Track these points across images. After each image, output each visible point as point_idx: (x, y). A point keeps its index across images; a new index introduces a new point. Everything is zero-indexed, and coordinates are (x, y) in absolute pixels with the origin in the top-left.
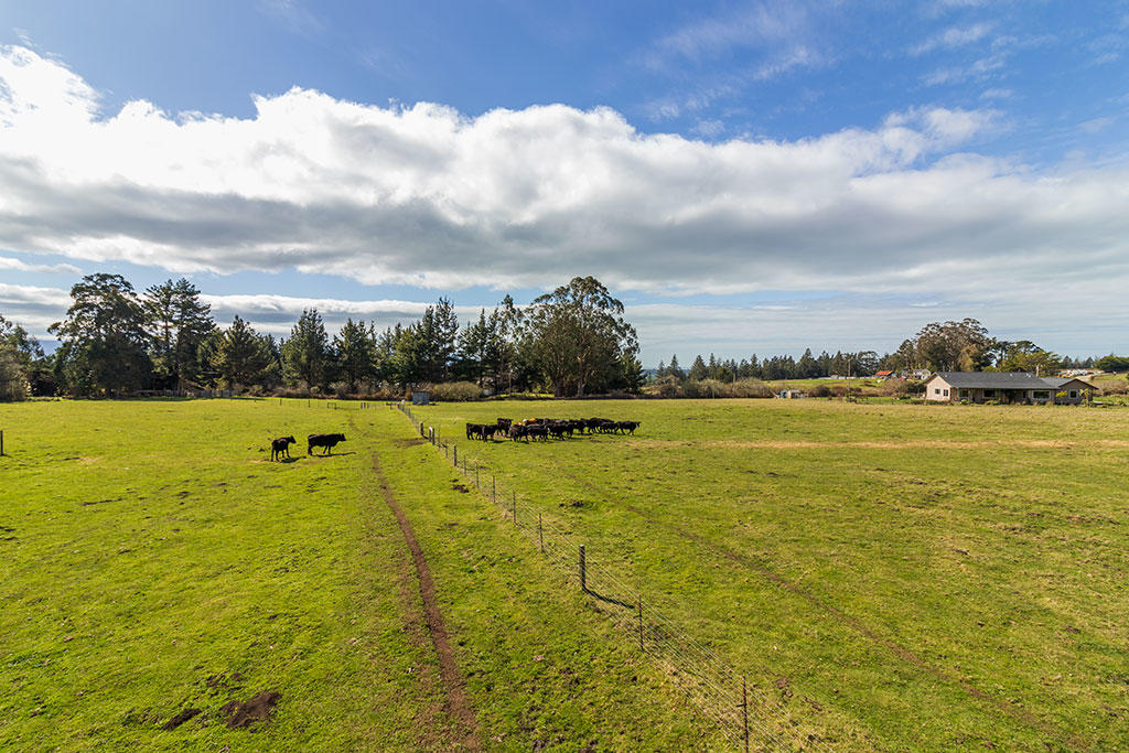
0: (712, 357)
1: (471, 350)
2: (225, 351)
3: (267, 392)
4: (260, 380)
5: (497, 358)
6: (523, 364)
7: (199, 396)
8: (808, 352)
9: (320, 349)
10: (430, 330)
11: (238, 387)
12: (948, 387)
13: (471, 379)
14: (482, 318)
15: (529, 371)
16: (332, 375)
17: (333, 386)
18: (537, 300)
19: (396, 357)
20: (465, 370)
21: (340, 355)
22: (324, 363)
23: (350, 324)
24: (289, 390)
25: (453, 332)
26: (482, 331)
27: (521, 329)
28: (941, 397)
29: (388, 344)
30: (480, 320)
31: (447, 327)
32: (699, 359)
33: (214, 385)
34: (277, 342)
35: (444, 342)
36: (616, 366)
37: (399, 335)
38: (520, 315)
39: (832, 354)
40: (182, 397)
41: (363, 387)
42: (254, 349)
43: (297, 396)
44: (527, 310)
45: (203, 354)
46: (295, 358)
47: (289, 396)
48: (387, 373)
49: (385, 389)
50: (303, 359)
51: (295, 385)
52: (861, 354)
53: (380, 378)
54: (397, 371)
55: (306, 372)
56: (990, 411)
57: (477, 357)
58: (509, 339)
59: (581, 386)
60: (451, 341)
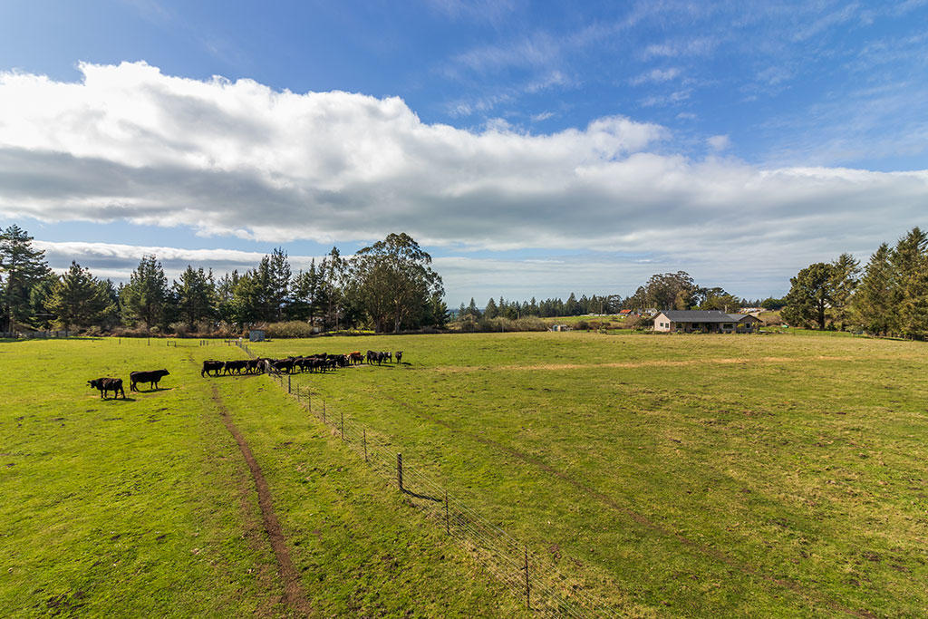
0: (502, 300)
1: (303, 294)
2: (61, 294)
3: (106, 332)
4: (98, 322)
5: (326, 300)
6: (349, 305)
7: (32, 337)
8: (573, 296)
9: (160, 293)
10: (266, 276)
11: (74, 327)
12: (668, 321)
13: (303, 319)
14: (313, 266)
15: (353, 311)
16: (172, 315)
17: (173, 326)
18: (359, 252)
19: (234, 300)
20: (298, 311)
21: (179, 298)
22: (164, 305)
23: (190, 271)
24: (128, 330)
25: (287, 278)
26: (312, 278)
27: (345, 276)
28: (664, 329)
29: (226, 288)
30: (310, 268)
31: (281, 273)
32: (492, 301)
33: (48, 327)
34: (116, 286)
35: (278, 286)
36: (426, 307)
37: (236, 280)
38: (345, 264)
39: (589, 297)
40: (15, 338)
41: (202, 326)
42: (92, 292)
43: (137, 336)
44: (352, 261)
45: (36, 297)
46: (135, 301)
47: (128, 335)
48: (226, 313)
49: (224, 327)
50: (143, 302)
51: (134, 326)
52: (610, 297)
53: (219, 318)
54: (234, 312)
55: (146, 314)
56: (696, 338)
57: (308, 300)
58: (336, 284)
59: (398, 324)
60: (285, 286)
